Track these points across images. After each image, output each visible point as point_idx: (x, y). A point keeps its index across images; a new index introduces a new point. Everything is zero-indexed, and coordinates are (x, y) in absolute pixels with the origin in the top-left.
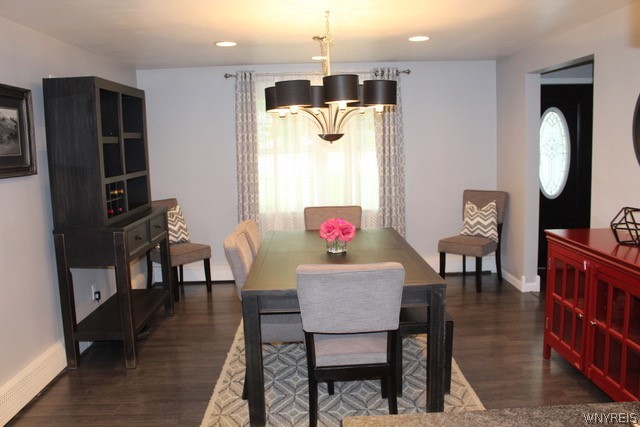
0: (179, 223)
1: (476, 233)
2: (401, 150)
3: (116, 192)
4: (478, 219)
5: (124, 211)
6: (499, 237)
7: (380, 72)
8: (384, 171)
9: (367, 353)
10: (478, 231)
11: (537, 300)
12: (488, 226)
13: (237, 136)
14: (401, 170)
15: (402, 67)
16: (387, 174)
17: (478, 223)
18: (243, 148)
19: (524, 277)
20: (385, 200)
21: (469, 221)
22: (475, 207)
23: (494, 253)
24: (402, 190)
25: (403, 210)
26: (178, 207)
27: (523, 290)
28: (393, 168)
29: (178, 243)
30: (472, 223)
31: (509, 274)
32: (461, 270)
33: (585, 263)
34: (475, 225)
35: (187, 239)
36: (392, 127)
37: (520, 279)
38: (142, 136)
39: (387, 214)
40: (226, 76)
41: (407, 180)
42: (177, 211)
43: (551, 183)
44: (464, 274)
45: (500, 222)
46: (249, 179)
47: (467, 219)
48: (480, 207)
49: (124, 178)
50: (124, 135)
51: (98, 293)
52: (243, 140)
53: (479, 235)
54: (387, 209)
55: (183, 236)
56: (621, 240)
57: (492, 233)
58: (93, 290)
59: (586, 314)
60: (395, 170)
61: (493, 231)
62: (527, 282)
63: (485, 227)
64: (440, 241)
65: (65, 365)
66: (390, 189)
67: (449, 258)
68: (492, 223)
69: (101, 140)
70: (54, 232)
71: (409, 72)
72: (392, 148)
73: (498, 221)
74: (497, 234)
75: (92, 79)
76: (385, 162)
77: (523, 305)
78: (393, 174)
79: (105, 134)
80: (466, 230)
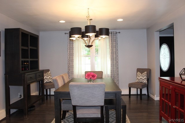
0: (49, 77)
1: (140, 81)
2: (117, 56)
3: (26, 64)
4: (141, 77)
5: (28, 70)
6: (148, 83)
7: (111, 33)
8: (112, 62)
9: (94, 114)
10: (141, 81)
11: (159, 102)
12: (144, 79)
13: (68, 51)
14: (117, 62)
15: (118, 31)
16: (113, 63)
17: (141, 78)
18: (69, 54)
19: (155, 96)
20: (112, 71)
21: (138, 78)
22: (140, 73)
23: (146, 88)
24: (118, 68)
25: (118, 74)
26: (50, 72)
27: (155, 100)
28: (115, 61)
29: (49, 82)
30: (139, 78)
31: (151, 95)
32: (136, 94)
33: (171, 86)
34: (140, 79)
35: (52, 81)
36: (114, 49)
37: (154, 96)
38: (37, 49)
39: (113, 76)
40: (65, 34)
41: (119, 65)
42: (49, 73)
43: (165, 67)
44: (137, 95)
45: (148, 78)
46: (71, 64)
47: (138, 77)
48: (142, 73)
49: (29, 60)
50: (30, 47)
51: (21, 95)
52: (70, 52)
53: (141, 82)
54: (113, 74)
55: (50, 80)
56: (183, 79)
57: (145, 81)
58: (19, 94)
59: (172, 104)
60: (115, 62)
61: (146, 81)
62: (156, 97)
63: (143, 80)
64: (129, 84)
65: (5, 117)
66: (114, 68)
67: (132, 89)
68: (145, 78)
69: (21, 47)
70: (5, 74)
71: (120, 33)
72: (115, 55)
73: (147, 78)
74: (147, 82)
75: (19, 29)
76: (112, 59)
77: (155, 104)
78: (115, 63)
79: (22, 45)
80: (137, 81)
